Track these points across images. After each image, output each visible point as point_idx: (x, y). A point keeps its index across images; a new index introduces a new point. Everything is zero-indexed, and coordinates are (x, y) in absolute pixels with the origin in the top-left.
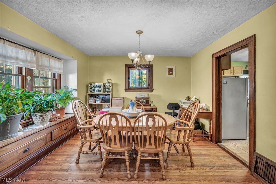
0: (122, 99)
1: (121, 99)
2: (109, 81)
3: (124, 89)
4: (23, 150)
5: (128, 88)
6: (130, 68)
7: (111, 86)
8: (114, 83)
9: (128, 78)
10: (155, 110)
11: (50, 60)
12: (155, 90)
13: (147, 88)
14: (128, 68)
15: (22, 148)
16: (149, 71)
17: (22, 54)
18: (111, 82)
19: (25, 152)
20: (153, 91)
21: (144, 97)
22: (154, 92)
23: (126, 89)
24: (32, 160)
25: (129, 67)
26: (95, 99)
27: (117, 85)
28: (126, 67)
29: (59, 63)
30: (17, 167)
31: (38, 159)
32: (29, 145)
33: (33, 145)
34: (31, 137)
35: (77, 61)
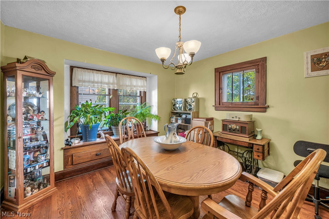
0: (205, 120)
1: (203, 120)
2: (195, 95)
3: (213, 106)
4: (95, 153)
5: (220, 105)
6: (223, 72)
7: (193, 102)
8: (201, 98)
9: (220, 89)
10: (258, 149)
11: (131, 79)
12: (273, 107)
13: (253, 104)
14: (220, 73)
15: (94, 152)
16: (258, 72)
17: (106, 78)
18: (197, 96)
19: (97, 155)
20: (268, 110)
21: (237, 119)
22: (270, 113)
23: (216, 106)
24: (103, 163)
25: (220, 71)
26: (176, 118)
27: (204, 99)
28: (215, 72)
29: (141, 81)
30: (90, 165)
31: (108, 164)
32: (101, 151)
33: (104, 151)
34: (103, 144)
35: (157, 76)
